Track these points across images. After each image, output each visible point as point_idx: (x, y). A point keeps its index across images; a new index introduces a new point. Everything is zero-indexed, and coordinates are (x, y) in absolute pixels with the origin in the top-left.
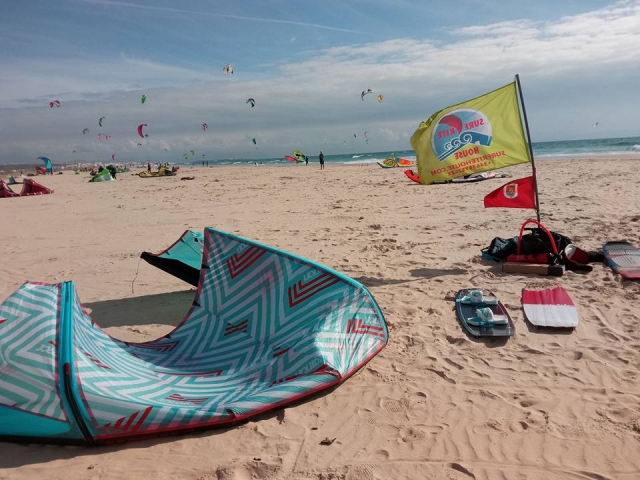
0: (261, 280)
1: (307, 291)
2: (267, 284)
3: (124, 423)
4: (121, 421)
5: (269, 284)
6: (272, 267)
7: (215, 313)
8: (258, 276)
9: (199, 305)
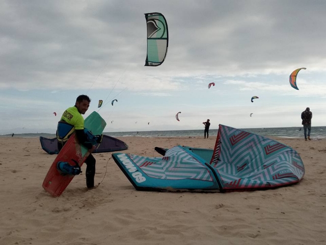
0: (248, 146)
1: (273, 149)
2: (251, 147)
3: (233, 183)
4: (232, 182)
5: (252, 148)
6: (253, 140)
7: (229, 163)
8: (246, 144)
9: (220, 160)
